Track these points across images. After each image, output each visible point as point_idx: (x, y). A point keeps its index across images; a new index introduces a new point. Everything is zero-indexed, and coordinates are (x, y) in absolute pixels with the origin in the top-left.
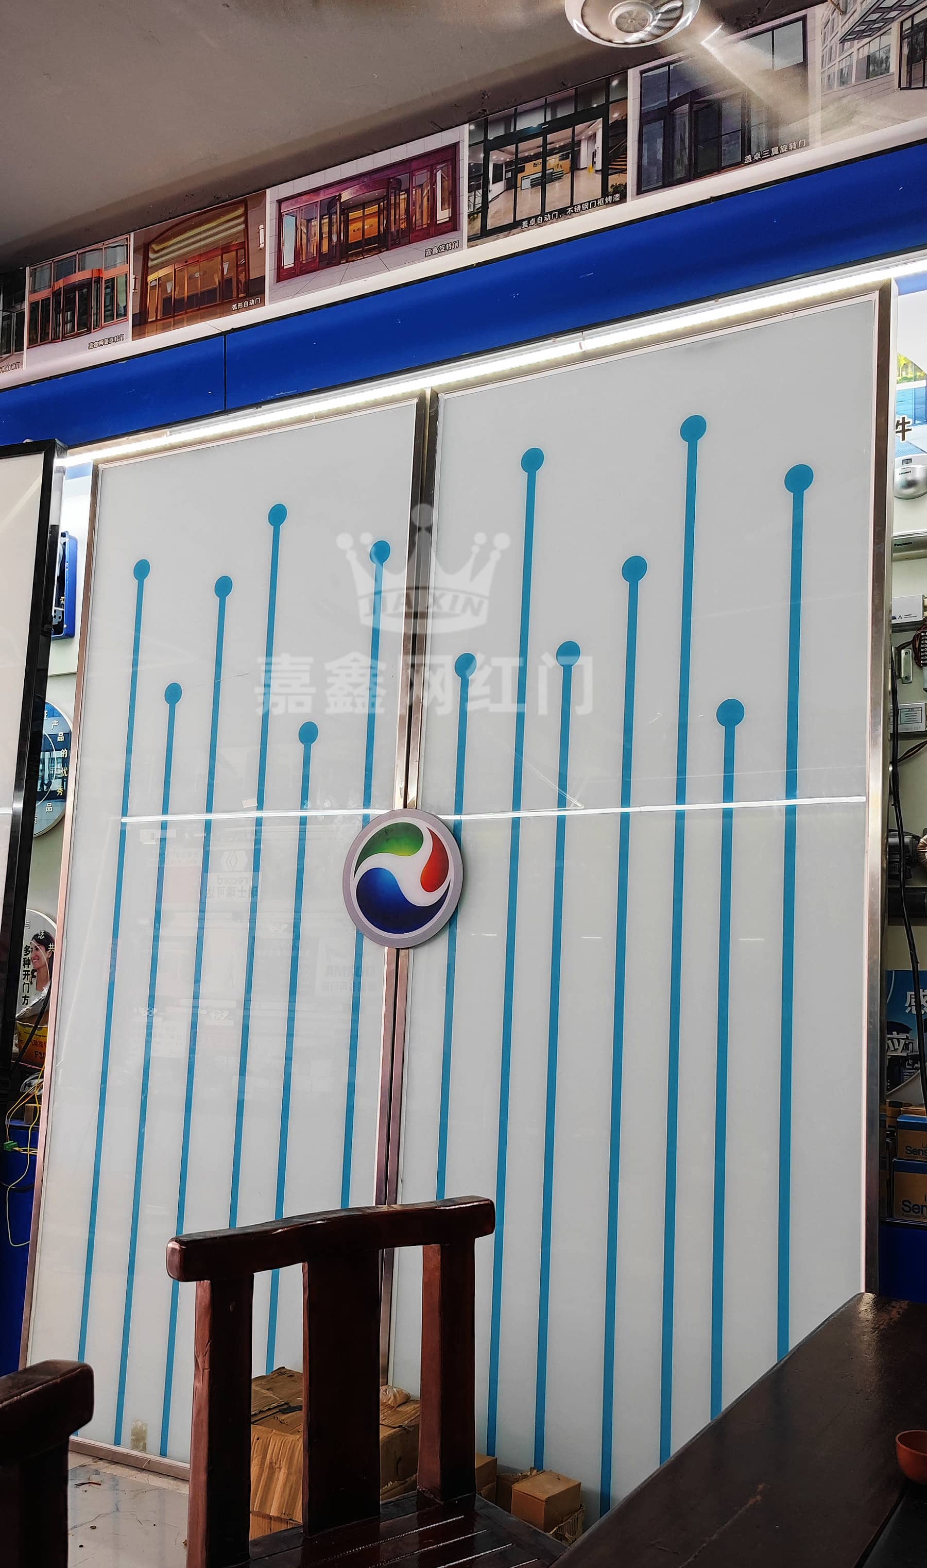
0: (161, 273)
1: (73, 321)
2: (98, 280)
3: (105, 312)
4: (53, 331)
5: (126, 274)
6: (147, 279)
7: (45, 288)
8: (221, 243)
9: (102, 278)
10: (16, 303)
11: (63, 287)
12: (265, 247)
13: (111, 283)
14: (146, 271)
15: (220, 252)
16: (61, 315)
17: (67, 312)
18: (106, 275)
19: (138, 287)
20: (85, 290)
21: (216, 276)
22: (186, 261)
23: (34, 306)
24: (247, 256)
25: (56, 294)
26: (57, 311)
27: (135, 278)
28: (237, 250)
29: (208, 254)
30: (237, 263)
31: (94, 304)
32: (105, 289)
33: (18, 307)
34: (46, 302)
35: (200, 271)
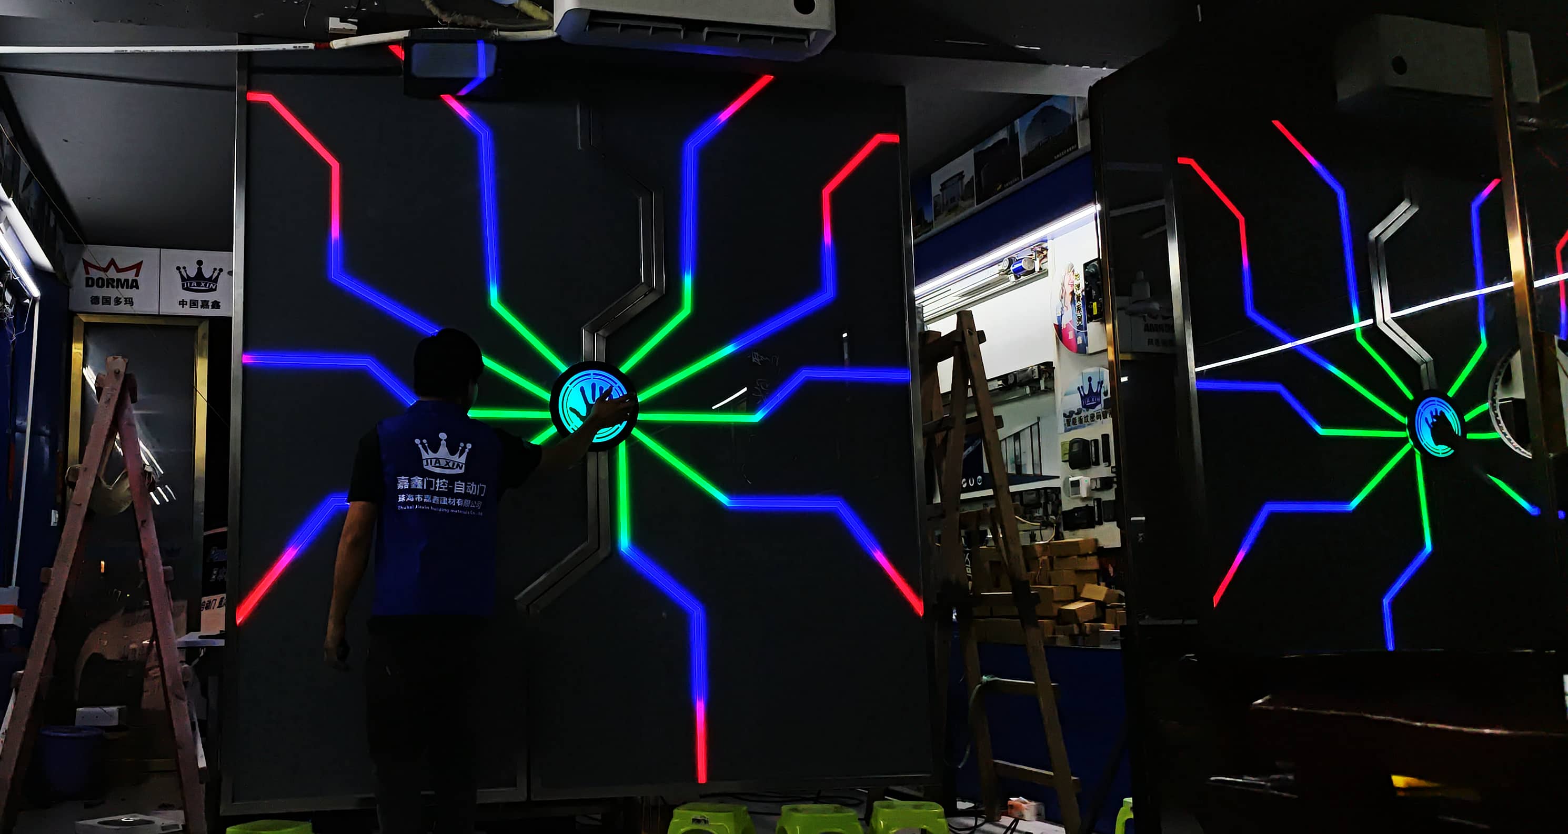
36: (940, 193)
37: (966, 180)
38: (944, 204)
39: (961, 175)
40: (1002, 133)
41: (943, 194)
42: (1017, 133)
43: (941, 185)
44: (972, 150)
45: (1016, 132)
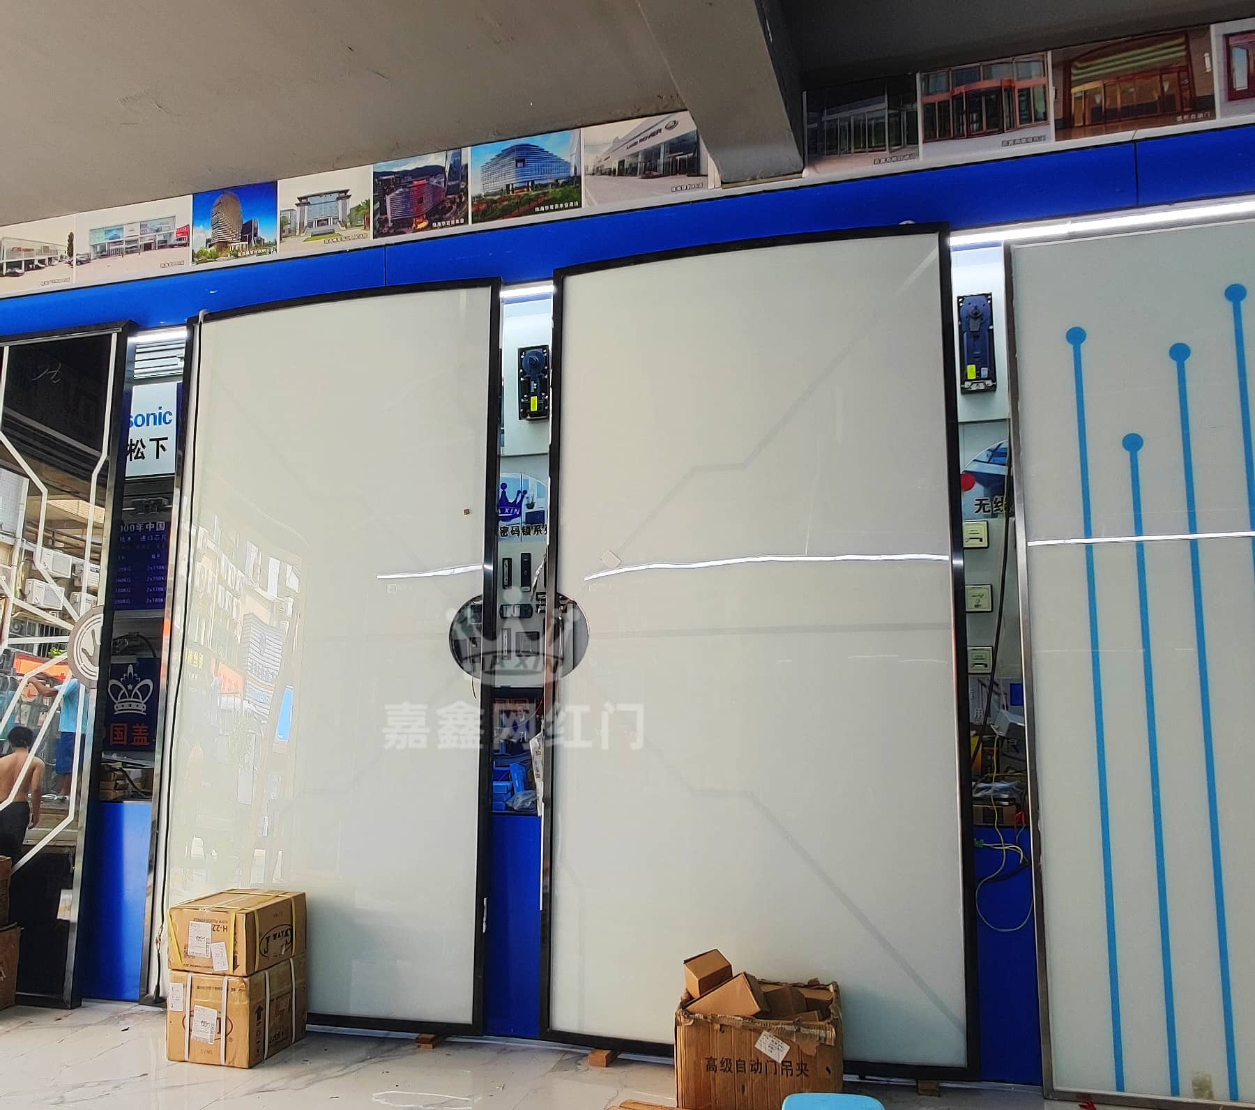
0: (1088, 86)
1: (980, 121)
2: (1010, 89)
3: (1020, 115)
4: (956, 129)
5: (1044, 87)
6: (1070, 90)
7: (942, 91)
8: (1159, 65)
9: (1014, 87)
10: (905, 103)
11: (966, 92)
12: (1212, 71)
13: (1026, 92)
14: (1068, 85)
15: (1158, 72)
16: (964, 116)
17: (972, 113)
18: (1019, 85)
19: (1060, 96)
20: (993, 97)
21: (1154, 92)
22: (1118, 78)
23: (928, 108)
24: (1191, 78)
25: (957, 99)
26: (959, 112)
27: (1056, 90)
28: (1179, 73)
29: (1146, 73)
30: (1179, 83)
31: (1005, 107)
32: (1019, 96)
33: (908, 106)
34: (943, 105)
35: (1134, 87)
36: (296, 208)
37: (352, 203)
38: (302, 224)
39: (344, 195)
40: (436, 159)
41: (302, 212)
42: (466, 166)
43: (300, 199)
44: (371, 166)
45: (463, 163)
